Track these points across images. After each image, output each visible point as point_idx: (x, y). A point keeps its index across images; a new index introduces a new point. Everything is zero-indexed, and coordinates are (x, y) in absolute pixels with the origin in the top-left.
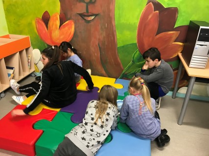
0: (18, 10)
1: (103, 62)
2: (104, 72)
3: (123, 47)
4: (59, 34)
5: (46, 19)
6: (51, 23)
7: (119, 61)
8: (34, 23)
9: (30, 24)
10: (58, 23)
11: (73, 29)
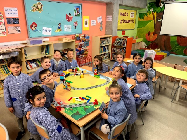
0: (141, 31)
1: (165, 47)
2: (165, 50)
3: (172, 41)
4: (152, 38)
5: (149, 33)
6: (150, 35)
7: (170, 46)
8: (145, 35)
9: (144, 35)
10: (153, 34)
11: (157, 36)
